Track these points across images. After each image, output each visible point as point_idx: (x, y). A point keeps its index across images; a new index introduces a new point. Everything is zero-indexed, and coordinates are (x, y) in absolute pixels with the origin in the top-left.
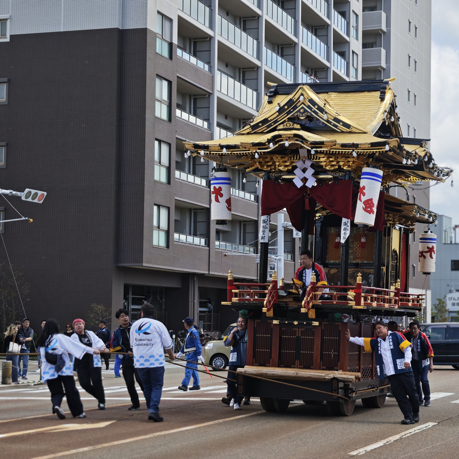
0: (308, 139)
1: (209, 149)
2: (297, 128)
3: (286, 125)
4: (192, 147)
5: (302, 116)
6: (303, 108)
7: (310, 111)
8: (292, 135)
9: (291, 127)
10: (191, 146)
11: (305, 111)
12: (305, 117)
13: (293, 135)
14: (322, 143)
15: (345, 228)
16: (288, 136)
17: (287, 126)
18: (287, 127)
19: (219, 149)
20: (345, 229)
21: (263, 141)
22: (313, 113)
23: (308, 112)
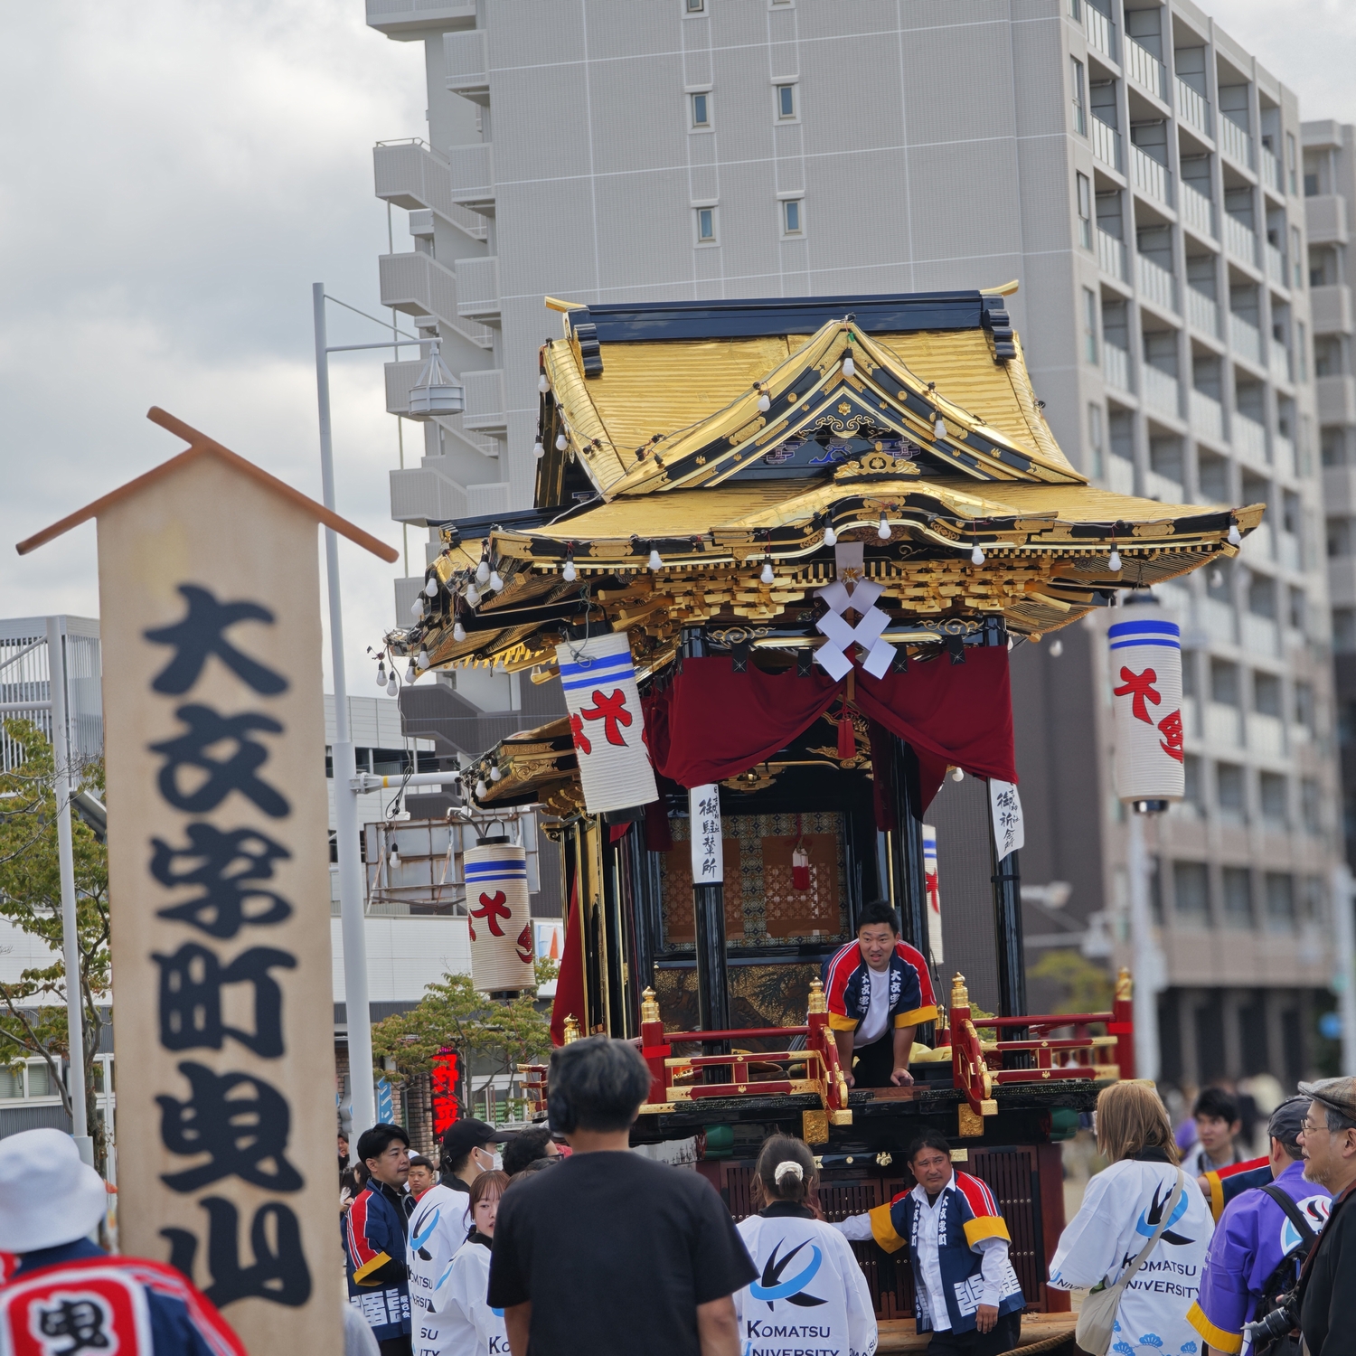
0: (958, 510)
1: (590, 556)
2: (907, 472)
3: (871, 462)
4: (525, 549)
5: (846, 429)
6: (844, 399)
7: (871, 410)
8: (899, 497)
9: (889, 469)
10: (523, 546)
11: (856, 409)
12: (855, 432)
13: (906, 497)
14: (1007, 524)
15: (1004, 814)
16: (887, 501)
17: (874, 468)
18: (873, 471)
19: (626, 555)
20: (1007, 819)
21: (798, 524)
22: (882, 418)
23: (865, 413)
